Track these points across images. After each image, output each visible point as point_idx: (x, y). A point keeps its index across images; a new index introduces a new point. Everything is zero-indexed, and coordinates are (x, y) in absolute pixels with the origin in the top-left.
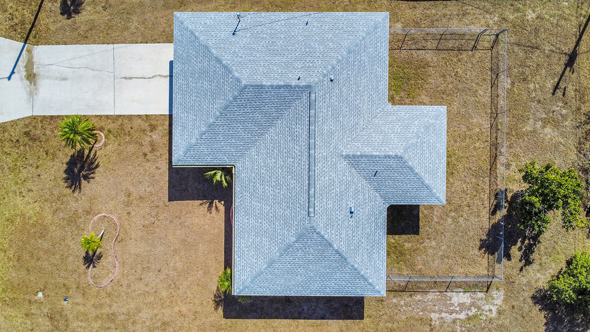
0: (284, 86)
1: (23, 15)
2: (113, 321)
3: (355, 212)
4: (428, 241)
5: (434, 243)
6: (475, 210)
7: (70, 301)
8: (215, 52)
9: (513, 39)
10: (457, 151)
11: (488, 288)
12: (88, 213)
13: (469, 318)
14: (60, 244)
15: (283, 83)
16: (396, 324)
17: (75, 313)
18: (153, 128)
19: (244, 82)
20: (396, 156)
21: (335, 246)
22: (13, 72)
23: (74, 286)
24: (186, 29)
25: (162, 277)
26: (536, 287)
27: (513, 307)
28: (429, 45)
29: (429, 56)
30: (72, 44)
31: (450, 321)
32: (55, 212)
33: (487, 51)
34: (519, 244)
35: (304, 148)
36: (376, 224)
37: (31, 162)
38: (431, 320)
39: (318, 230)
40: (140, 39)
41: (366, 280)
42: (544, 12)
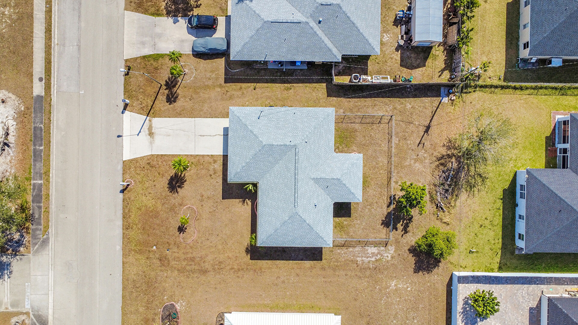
0: (283, 145)
1: (147, 102)
2: (193, 261)
3: (317, 205)
4: (356, 221)
5: (359, 222)
6: (380, 205)
7: (170, 251)
8: (250, 128)
9: (399, 118)
10: (371, 175)
11: (386, 245)
12: (181, 205)
13: (377, 260)
14: (166, 221)
15: (283, 144)
16: (339, 263)
17: (173, 257)
18: (215, 162)
19: (264, 143)
20: (337, 178)
21: (307, 222)
22: (140, 132)
23: (173, 243)
24: (236, 115)
25: (219, 238)
26: (410, 244)
27: (399, 255)
28: (357, 121)
29: (357, 126)
30: (173, 117)
31: (367, 262)
32: (163, 204)
33: (386, 124)
34: (401, 223)
35: (293, 175)
36: (328, 211)
37: (151, 178)
38: (357, 261)
39: (299, 214)
40: (209, 116)
41: (322, 238)
42: (415, 104)
